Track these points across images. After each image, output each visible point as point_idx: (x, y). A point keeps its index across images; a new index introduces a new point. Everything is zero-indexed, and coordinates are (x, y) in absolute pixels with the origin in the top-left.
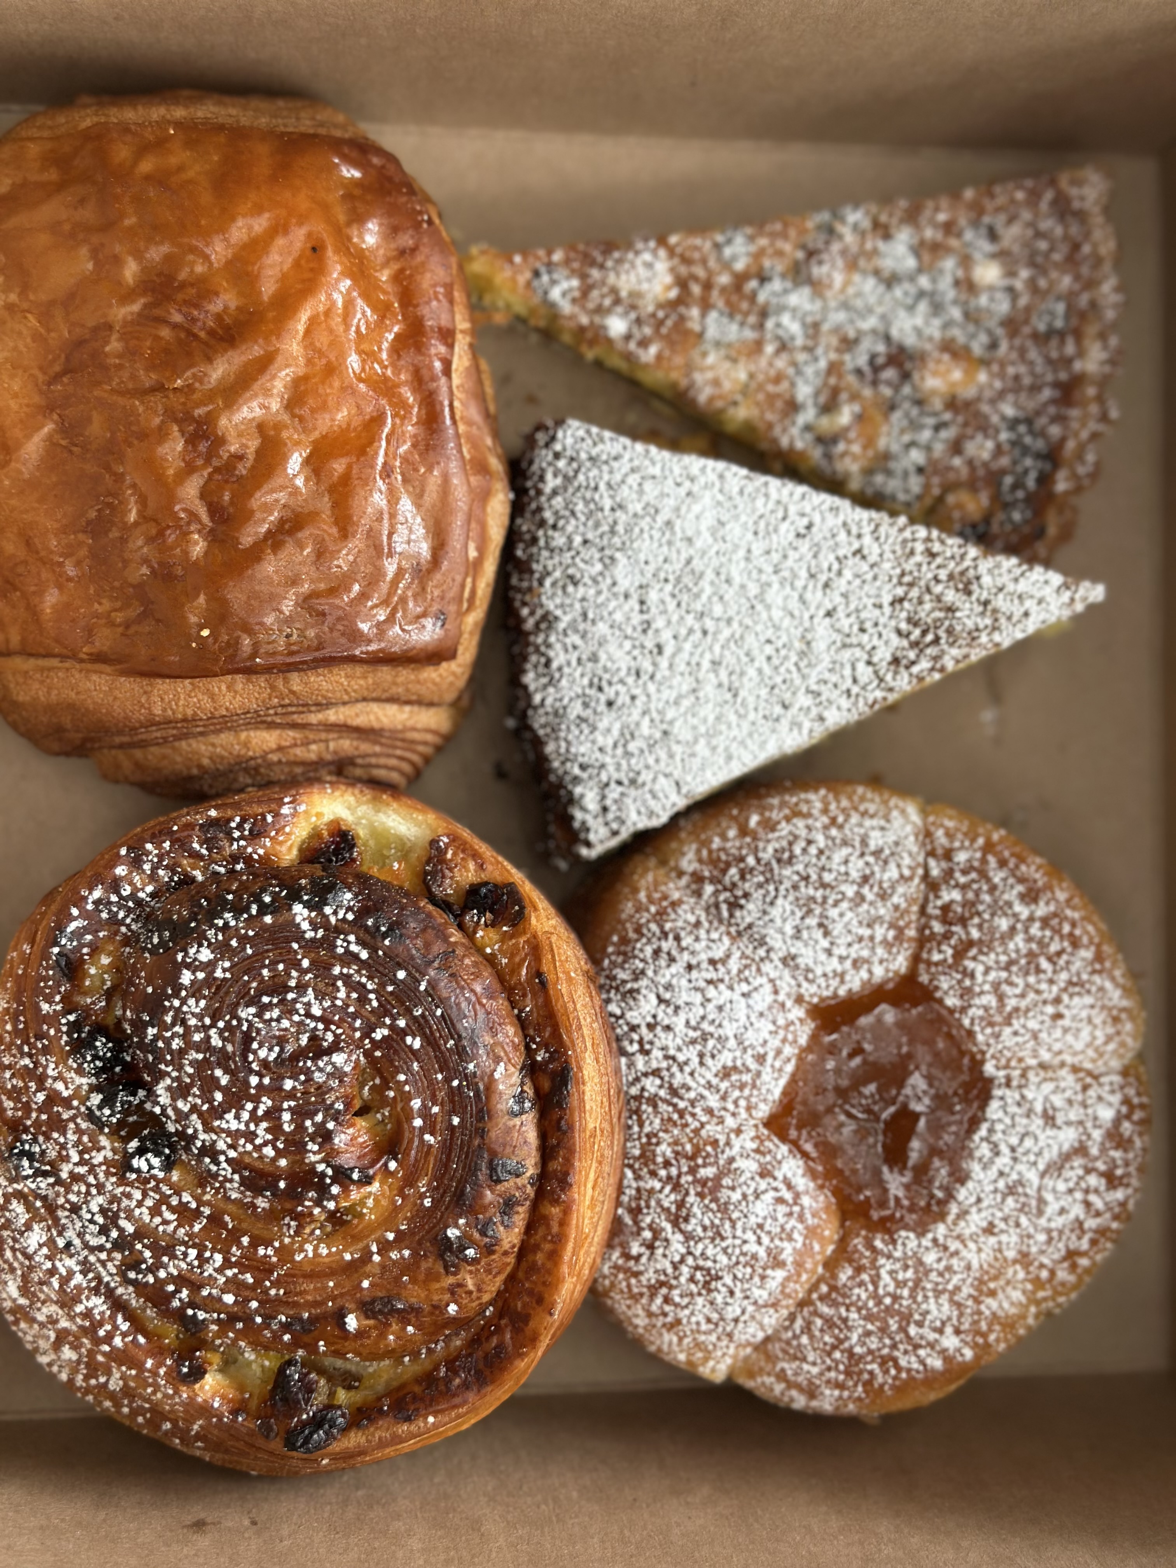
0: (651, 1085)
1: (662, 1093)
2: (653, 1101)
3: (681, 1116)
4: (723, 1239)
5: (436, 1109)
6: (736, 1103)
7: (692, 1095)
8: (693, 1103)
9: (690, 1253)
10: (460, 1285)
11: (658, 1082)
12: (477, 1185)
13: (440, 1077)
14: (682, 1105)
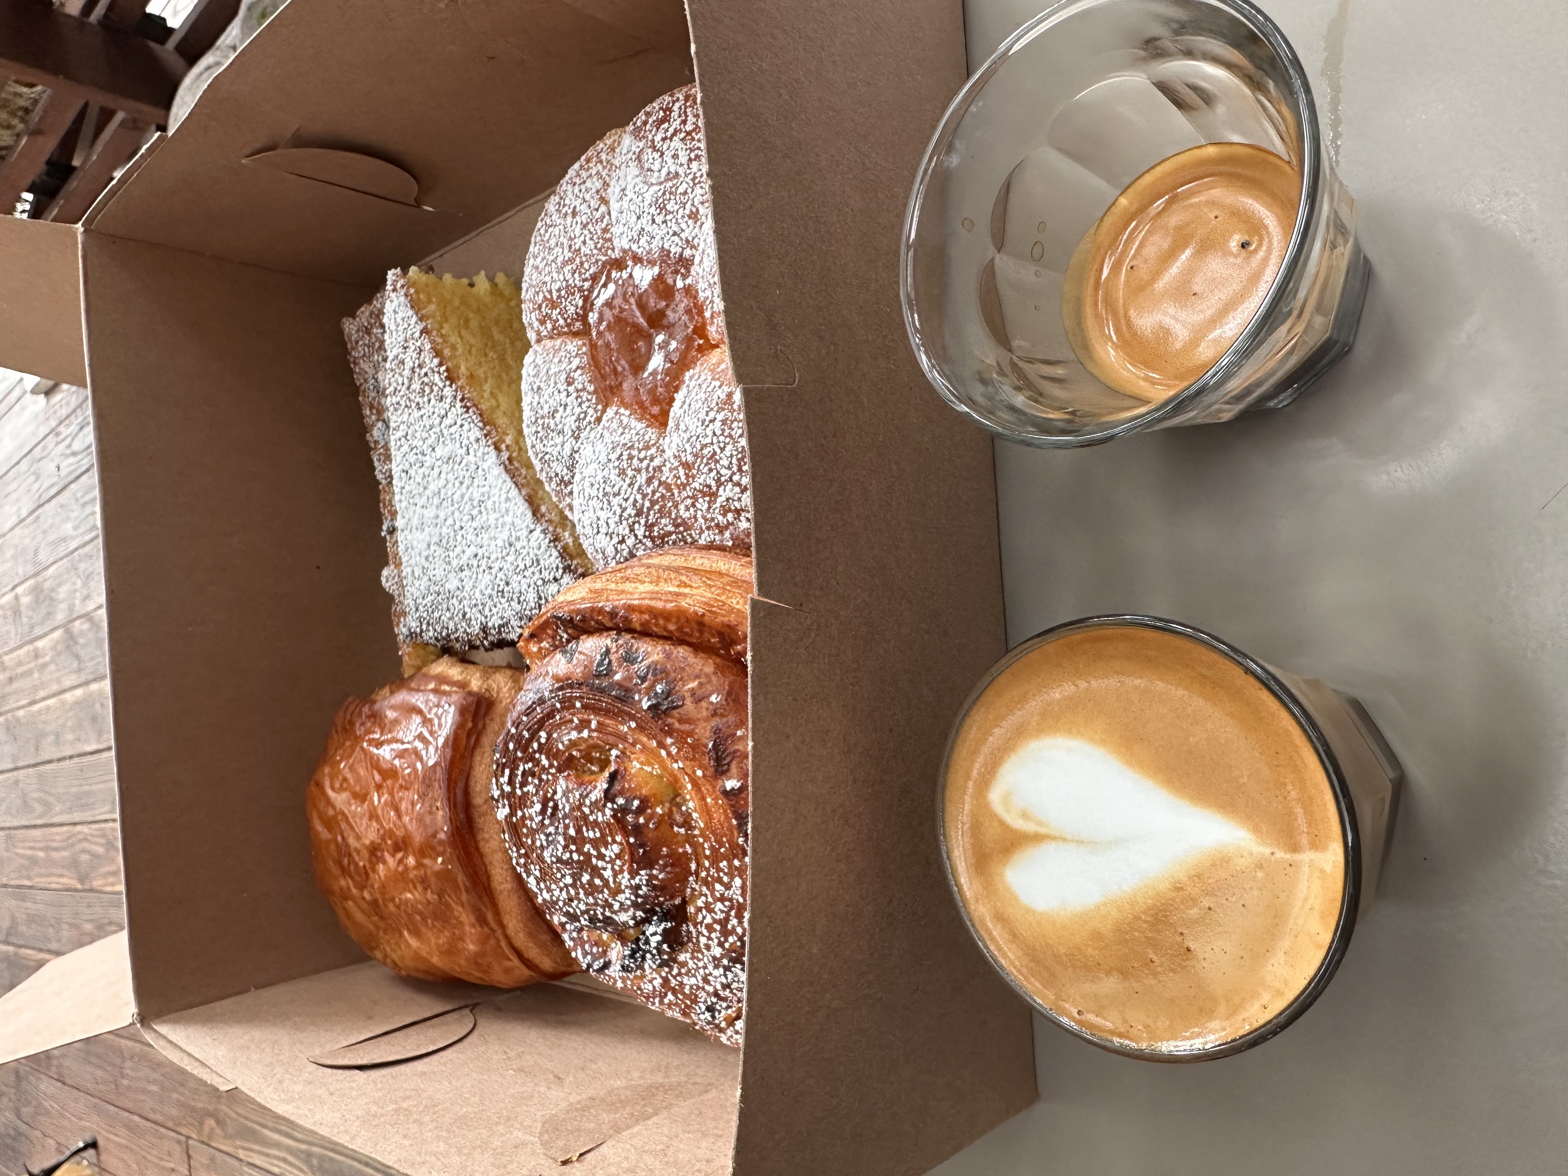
0: (640, 531)
1: (643, 521)
2: (649, 527)
3: (657, 502)
4: (715, 453)
5: (576, 720)
6: (641, 460)
7: (639, 497)
8: (644, 496)
9: (731, 480)
10: (693, 692)
11: (636, 526)
12: (612, 685)
13: (558, 717)
14: (647, 504)
